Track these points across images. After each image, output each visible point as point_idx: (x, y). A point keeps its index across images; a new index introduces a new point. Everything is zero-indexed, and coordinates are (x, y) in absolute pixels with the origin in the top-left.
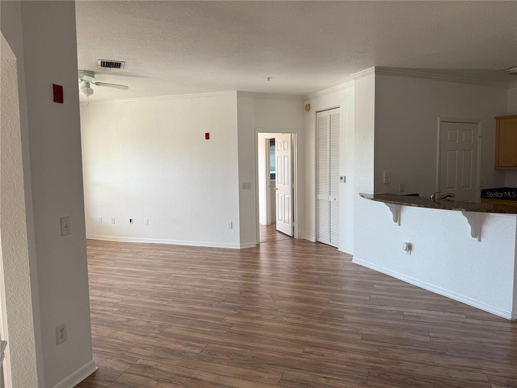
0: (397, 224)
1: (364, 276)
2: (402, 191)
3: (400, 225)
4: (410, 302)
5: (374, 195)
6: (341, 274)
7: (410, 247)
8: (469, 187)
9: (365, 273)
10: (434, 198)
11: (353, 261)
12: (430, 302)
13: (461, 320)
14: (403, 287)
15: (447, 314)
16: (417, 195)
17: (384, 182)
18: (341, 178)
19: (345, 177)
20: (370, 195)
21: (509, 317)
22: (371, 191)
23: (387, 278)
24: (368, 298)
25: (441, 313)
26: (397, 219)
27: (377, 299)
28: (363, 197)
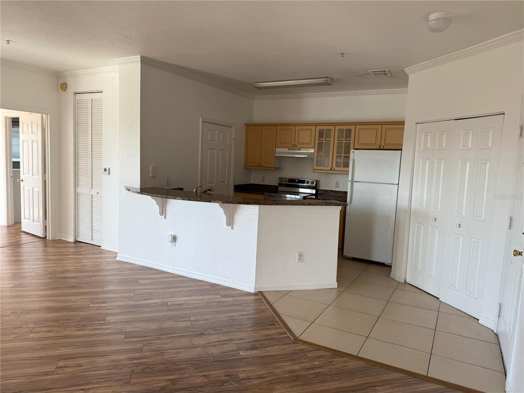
0: (163, 217)
1: (130, 272)
2: (168, 185)
3: (165, 218)
4: (173, 292)
5: (141, 189)
6: (103, 274)
7: (174, 239)
8: (225, 182)
9: (130, 269)
10: (196, 192)
11: (118, 259)
12: (192, 289)
13: (218, 300)
14: (168, 278)
15: (206, 297)
16: (182, 189)
17: (151, 176)
18: (105, 170)
19: (109, 169)
20: (137, 188)
21: (252, 291)
22: (137, 185)
23: (152, 272)
24: (133, 294)
25: (201, 297)
26: (163, 212)
27: (142, 294)
28: (129, 190)
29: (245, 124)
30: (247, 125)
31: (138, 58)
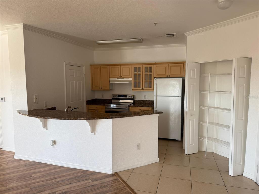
0: (45, 129)
1: (25, 168)
2: (46, 106)
3: (47, 129)
4: (58, 182)
5: (29, 111)
6: (5, 173)
7: (54, 143)
8: (81, 100)
9: (25, 166)
10: (67, 111)
11: (15, 157)
12: (70, 177)
13: (90, 184)
16: (54, 108)
17: (35, 102)
18: (2, 99)
19: (5, 98)
20: (25, 111)
21: (111, 173)
22: (25, 108)
23: (41, 166)
24: (29, 189)
25: (78, 184)
26: (45, 126)
27: (36, 187)
28: (20, 113)
29: (90, 65)
30: (91, 65)
31: (21, 25)
